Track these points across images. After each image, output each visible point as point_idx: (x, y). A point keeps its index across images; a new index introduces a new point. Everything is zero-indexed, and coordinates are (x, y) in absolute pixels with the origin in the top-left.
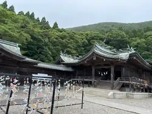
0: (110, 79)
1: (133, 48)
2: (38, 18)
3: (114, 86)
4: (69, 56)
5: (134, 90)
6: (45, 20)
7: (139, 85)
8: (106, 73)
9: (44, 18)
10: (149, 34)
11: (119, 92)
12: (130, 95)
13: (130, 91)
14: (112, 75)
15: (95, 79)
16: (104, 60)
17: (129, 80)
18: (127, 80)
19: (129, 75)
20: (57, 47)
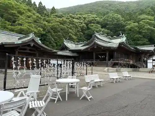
0: (106, 60)
1: (125, 35)
2: (34, 3)
3: (108, 65)
4: (72, 42)
5: (122, 67)
6: (42, 4)
7: (125, 63)
8: (103, 57)
9: (40, 3)
10: (142, 18)
11: (111, 68)
12: (118, 70)
13: (119, 67)
14: (107, 58)
15: (96, 61)
16: (102, 48)
17: (118, 61)
18: (117, 61)
19: (119, 57)
20: (59, 33)
